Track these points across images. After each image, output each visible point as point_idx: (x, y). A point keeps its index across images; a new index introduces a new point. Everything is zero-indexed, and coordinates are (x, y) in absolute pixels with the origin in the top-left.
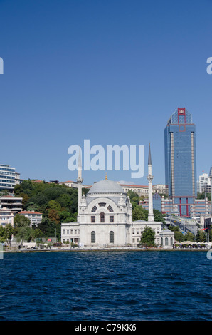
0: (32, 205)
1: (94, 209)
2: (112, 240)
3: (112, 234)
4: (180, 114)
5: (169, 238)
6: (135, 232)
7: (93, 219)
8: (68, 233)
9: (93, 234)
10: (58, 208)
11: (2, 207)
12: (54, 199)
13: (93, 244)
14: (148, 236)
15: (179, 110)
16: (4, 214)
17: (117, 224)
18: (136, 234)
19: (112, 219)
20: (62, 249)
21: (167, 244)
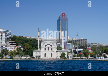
0: (19, 44)
1: (46, 46)
2: (52, 56)
3: (52, 54)
4: (63, 15)
5: (71, 56)
6: (58, 54)
7: (45, 49)
8: (35, 54)
9: (45, 54)
10: (28, 46)
11: (10, 45)
12: (26, 42)
13: (45, 58)
14: (64, 55)
15: (63, 13)
16: (11, 47)
17: (54, 51)
18: (58, 55)
19: (52, 49)
20: (35, 59)
21: (70, 58)
